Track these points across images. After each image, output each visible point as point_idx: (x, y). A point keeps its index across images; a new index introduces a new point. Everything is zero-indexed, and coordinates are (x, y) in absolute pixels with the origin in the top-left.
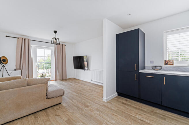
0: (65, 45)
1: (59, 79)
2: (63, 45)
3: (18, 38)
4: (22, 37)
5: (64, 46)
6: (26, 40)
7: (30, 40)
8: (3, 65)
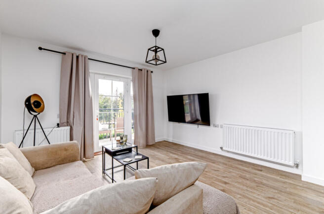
0: (152, 72)
1: (141, 145)
2: (147, 71)
3: (64, 54)
4: (73, 51)
5: (149, 73)
6: (80, 58)
7: (87, 59)
8: (35, 116)
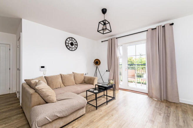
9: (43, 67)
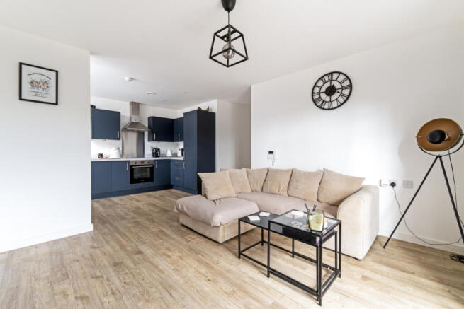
9: (271, 153)
